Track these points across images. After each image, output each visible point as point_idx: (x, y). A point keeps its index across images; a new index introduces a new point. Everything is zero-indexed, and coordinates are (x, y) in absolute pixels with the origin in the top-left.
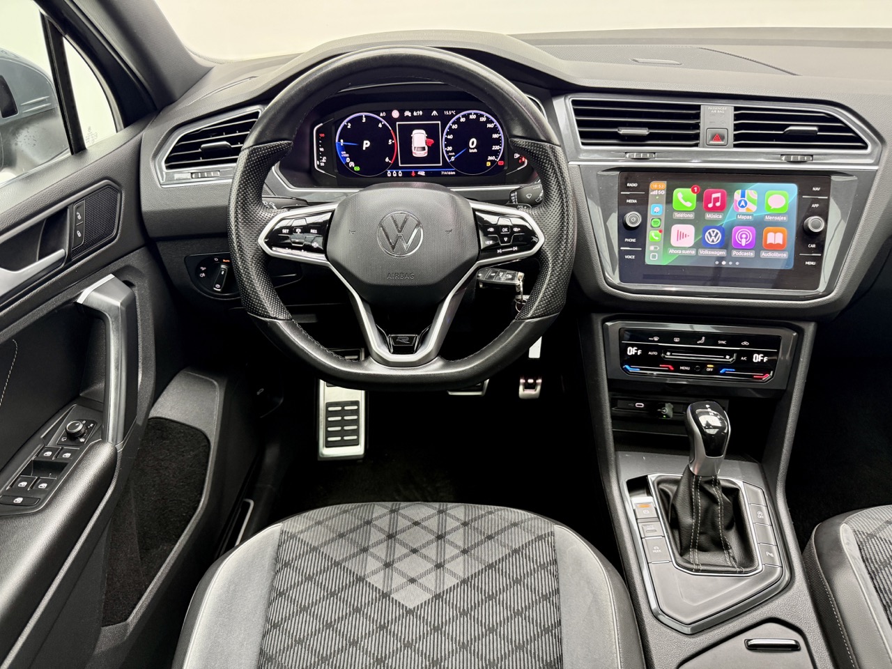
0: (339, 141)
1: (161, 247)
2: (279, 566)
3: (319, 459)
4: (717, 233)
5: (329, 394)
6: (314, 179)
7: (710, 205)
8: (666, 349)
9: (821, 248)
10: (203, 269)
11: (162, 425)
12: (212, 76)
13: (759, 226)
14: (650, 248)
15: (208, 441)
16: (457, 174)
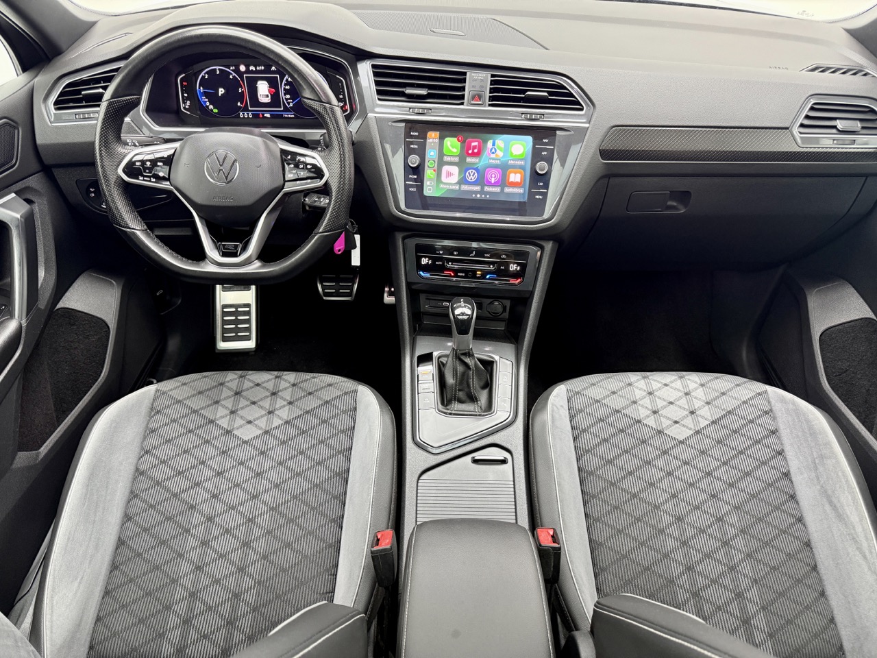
0: (199, 88)
1: (57, 173)
2: (153, 413)
3: (217, 351)
4: (474, 173)
5: (225, 297)
6: (181, 120)
7: (470, 152)
8: (449, 260)
9: (546, 186)
10: (92, 190)
11: (69, 312)
12: (97, 30)
13: (504, 168)
14: (427, 183)
15: (108, 327)
16: (296, 117)
